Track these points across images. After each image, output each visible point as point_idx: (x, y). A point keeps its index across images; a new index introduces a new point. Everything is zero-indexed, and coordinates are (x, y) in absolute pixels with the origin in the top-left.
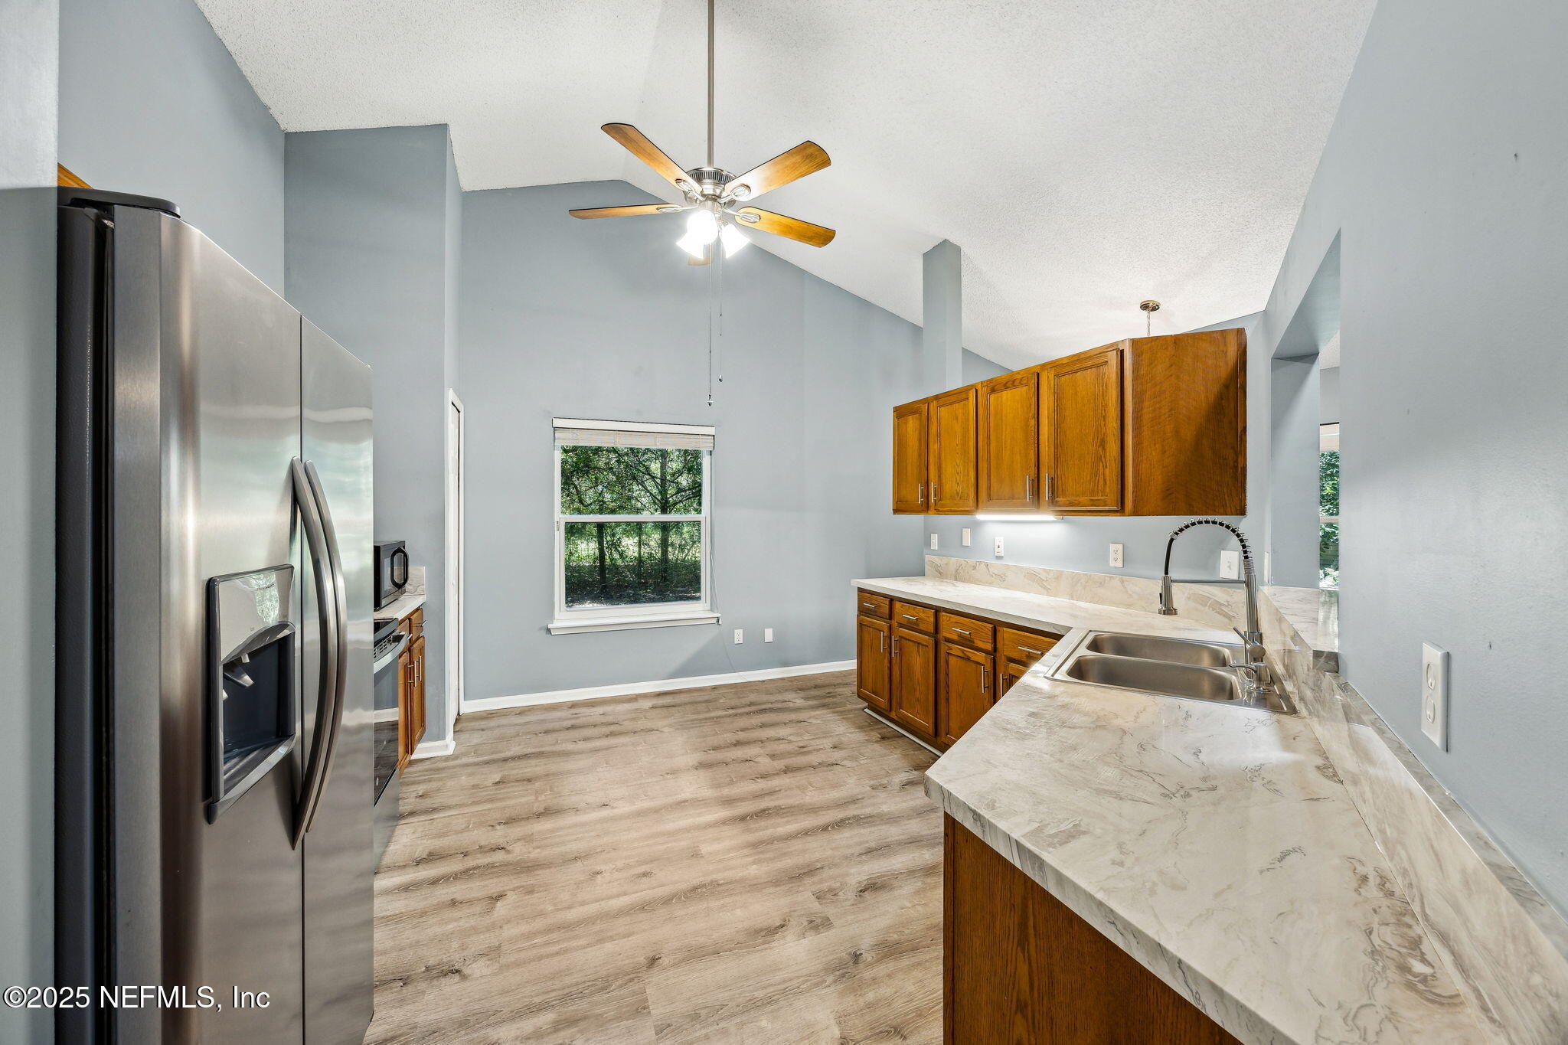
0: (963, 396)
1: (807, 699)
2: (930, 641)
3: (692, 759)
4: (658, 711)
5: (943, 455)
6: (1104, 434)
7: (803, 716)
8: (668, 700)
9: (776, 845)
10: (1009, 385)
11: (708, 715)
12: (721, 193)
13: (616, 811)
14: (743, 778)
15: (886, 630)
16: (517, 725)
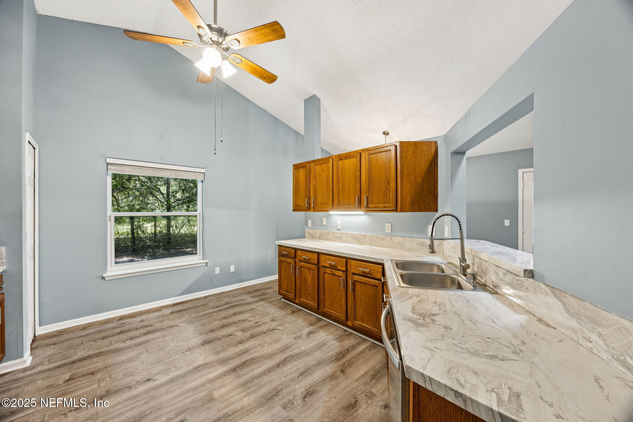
0: (327, 161)
1: (253, 297)
2: (316, 267)
3: (199, 340)
4: (175, 314)
5: (317, 186)
6: (389, 179)
7: (253, 306)
8: (180, 307)
9: (256, 382)
10: (348, 157)
11: (204, 313)
12: (222, 42)
13: (157, 382)
14: (230, 345)
15: (293, 263)
16: (81, 337)
